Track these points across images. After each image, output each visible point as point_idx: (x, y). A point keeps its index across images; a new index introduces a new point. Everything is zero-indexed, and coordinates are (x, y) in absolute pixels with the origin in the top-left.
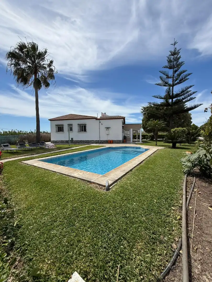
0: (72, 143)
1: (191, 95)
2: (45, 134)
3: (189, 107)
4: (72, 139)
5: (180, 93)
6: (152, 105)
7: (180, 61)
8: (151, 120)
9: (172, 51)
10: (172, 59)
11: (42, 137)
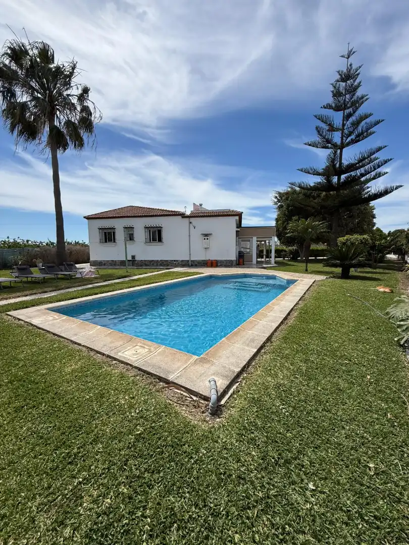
0: (133, 265)
1: (379, 167)
2: (78, 247)
3: (373, 192)
4: (133, 257)
5: (357, 164)
6: (298, 189)
7: (359, 93)
8: (294, 218)
9: (342, 72)
10: (341, 89)
11: (73, 253)
